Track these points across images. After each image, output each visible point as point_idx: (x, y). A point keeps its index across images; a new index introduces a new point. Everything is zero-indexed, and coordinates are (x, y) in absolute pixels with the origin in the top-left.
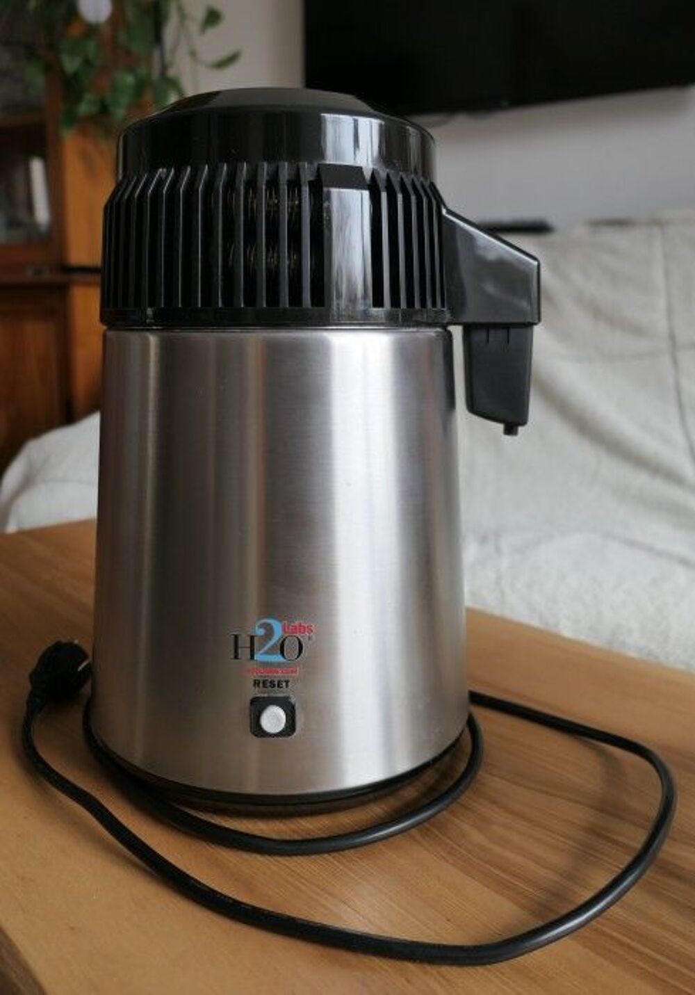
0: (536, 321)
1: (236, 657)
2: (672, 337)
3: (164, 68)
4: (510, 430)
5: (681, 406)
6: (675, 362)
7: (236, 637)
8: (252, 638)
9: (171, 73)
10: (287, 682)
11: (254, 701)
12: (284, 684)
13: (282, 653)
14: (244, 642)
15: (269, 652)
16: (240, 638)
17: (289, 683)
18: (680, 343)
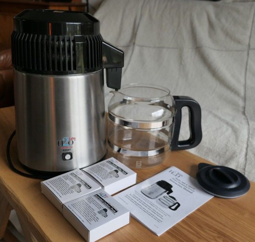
2: (249, 45)
4: (117, 90)
5: (246, 69)
8: (62, 141)
10: (70, 149)
11: (63, 154)
12: (70, 150)
13: (69, 144)
15: (66, 144)
16: (59, 142)
18: (251, 48)
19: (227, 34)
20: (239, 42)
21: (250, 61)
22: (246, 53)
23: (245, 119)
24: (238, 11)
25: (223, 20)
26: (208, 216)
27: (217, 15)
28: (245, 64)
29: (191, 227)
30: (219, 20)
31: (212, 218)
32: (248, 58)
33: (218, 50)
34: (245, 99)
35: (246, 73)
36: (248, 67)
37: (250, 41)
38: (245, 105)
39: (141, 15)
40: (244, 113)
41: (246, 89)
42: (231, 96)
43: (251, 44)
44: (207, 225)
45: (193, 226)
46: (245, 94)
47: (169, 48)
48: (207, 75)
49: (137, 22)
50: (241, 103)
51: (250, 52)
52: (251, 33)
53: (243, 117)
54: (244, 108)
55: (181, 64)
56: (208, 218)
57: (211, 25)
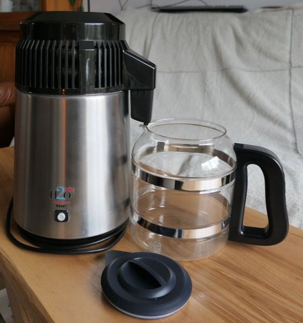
0: (153, 88)
1: (51, 198)
2: (290, 63)
5: (290, 94)
6: (290, 73)
7: (51, 191)
8: (56, 192)
11: (56, 211)
12: (65, 206)
13: (64, 197)
14: (53, 193)
15: (60, 197)
16: (52, 192)
17: (67, 206)
18: (293, 65)
19: (260, 50)
20: (276, 59)
21: (293, 83)
22: (287, 72)
23: (300, 158)
24: (271, 22)
25: (253, 34)
26: (285, 297)
27: (245, 29)
28: (288, 87)
29: (262, 315)
30: (248, 34)
31: (292, 301)
32: (290, 79)
33: (250, 71)
34: (294, 132)
35: (290, 99)
36: (292, 90)
37: (290, 58)
38: (296, 140)
39: (153, 35)
40: (296, 151)
41: (294, 118)
42: (276, 129)
43: (292, 60)
44: (287, 311)
45: (266, 313)
46: (294, 126)
47: (188, 72)
48: (240, 103)
49: (148, 42)
50: (290, 138)
51: (293, 71)
52: (291, 46)
53: (296, 156)
54: (296, 144)
55: (205, 90)
56: (286, 301)
57: (239, 41)
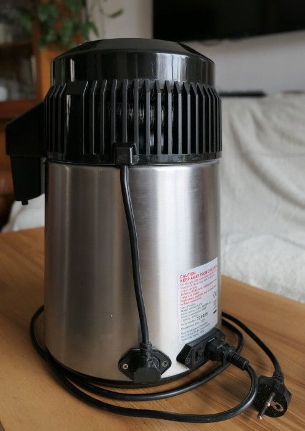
3: (87, 17)
9: (91, 20)
